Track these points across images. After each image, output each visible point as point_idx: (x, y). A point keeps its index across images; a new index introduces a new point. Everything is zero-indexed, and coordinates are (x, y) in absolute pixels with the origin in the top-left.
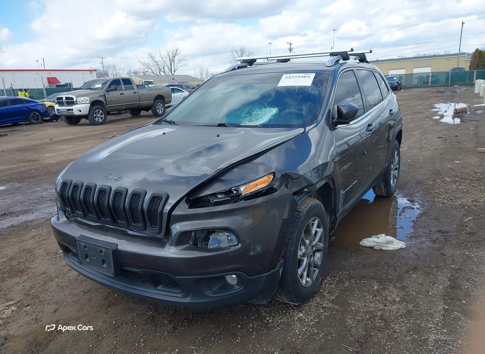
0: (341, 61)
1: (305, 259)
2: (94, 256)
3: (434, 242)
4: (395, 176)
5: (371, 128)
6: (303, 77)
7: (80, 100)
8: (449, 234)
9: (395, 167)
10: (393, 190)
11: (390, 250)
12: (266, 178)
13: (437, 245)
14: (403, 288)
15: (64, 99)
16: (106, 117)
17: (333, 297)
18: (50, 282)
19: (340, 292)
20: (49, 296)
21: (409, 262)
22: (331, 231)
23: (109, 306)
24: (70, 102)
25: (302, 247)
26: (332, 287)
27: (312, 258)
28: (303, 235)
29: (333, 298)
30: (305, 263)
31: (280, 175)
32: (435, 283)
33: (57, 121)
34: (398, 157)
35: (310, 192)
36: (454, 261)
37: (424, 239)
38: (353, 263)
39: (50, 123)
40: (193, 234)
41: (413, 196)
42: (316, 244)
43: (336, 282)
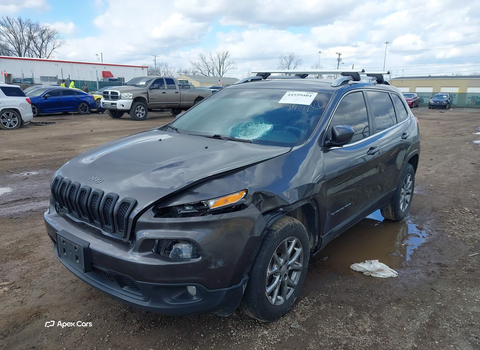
0: (351, 82)
1: (278, 278)
2: (70, 251)
3: (429, 275)
4: (407, 201)
5: (373, 151)
6: (305, 95)
7: (124, 95)
8: (448, 268)
9: (407, 192)
10: (402, 215)
11: (379, 277)
12: (237, 194)
13: (431, 279)
14: (379, 319)
15: (110, 93)
16: (147, 113)
17: (304, 318)
18: (46, 269)
19: (312, 315)
20: (40, 281)
21: (395, 293)
22: (315, 251)
23: (90, 298)
24: (115, 96)
25: (274, 266)
26: (307, 309)
27: (287, 277)
28: (275, 254)
29: (304, 319)
30: (276, 282)
31: (252, 193)
32: (413, 319)
33: (103, 113)
34: (411, 182)
35: (286, 212)
36: (442, 298)
37: (419, 270)
38: (337, 286)
39: (96, 115)
40: (157, 241)
41: (423, 223)
42: (294, 263)
43: (312, 304)
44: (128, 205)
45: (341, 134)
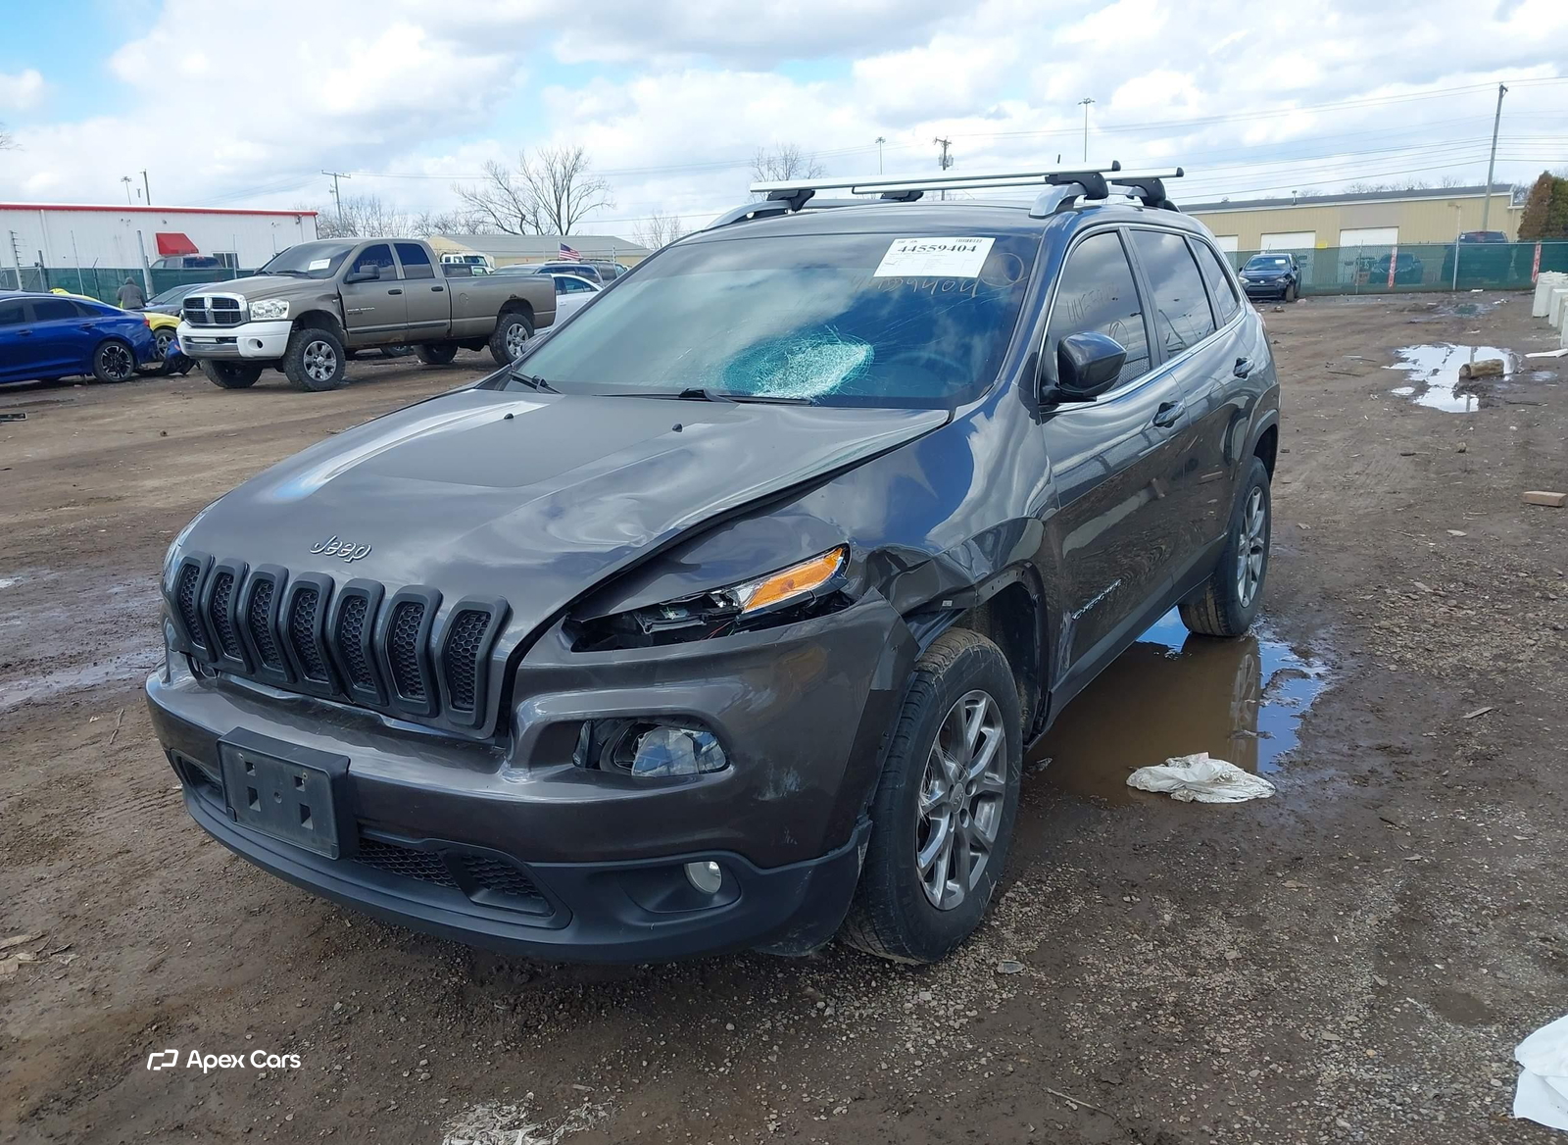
0: (1080, 201)
1: (944, 822)
2: (276, 794)
3: (1364, 781)
4: (1253, 573)
5: (1170, 414)
6: (956, 248)
7: (259, 308)
8: (1412, 758)
9: (1252, 544)
10: (1244, 615)
11: (1221, 803)
12: (819, 562)
13: (1371, 792)
14: (1253, 921)
15: (208, 304)
16: (344, 365)
17: (1029, 943)
18: (142, 880)
19: (1052, 930)
20: (135, 921)
21: (1279, 843)
22: (1033, 736)
23: (326, 956)
24: (228, 314)
25: (934, 784)
26: (1030, 914)
27: (967, 818)
28: (936, 746)
29: (1030, 945)
30: (941, 834)
31: (865, 556)
32: (1352, 908)
33: (184, 375)
34: (1262, 513)
35: (961, 610)
36: (1418, 842)
37: (1332, 771)
38: (1101, 839)
39: (161, 382)
40: (584, 733)
41: (1308, 637)
42: (981, 775)
43: (1042, 898)
44: (479, 619)
45: (1091, 361)
